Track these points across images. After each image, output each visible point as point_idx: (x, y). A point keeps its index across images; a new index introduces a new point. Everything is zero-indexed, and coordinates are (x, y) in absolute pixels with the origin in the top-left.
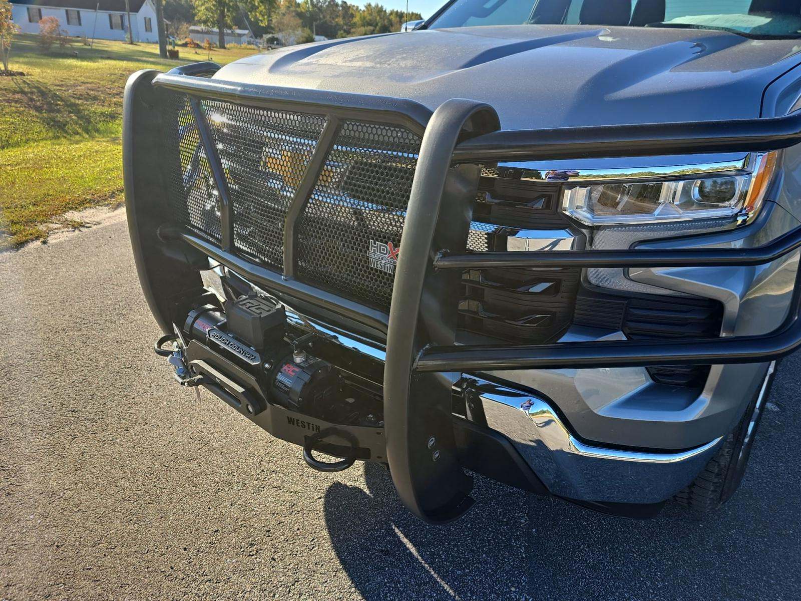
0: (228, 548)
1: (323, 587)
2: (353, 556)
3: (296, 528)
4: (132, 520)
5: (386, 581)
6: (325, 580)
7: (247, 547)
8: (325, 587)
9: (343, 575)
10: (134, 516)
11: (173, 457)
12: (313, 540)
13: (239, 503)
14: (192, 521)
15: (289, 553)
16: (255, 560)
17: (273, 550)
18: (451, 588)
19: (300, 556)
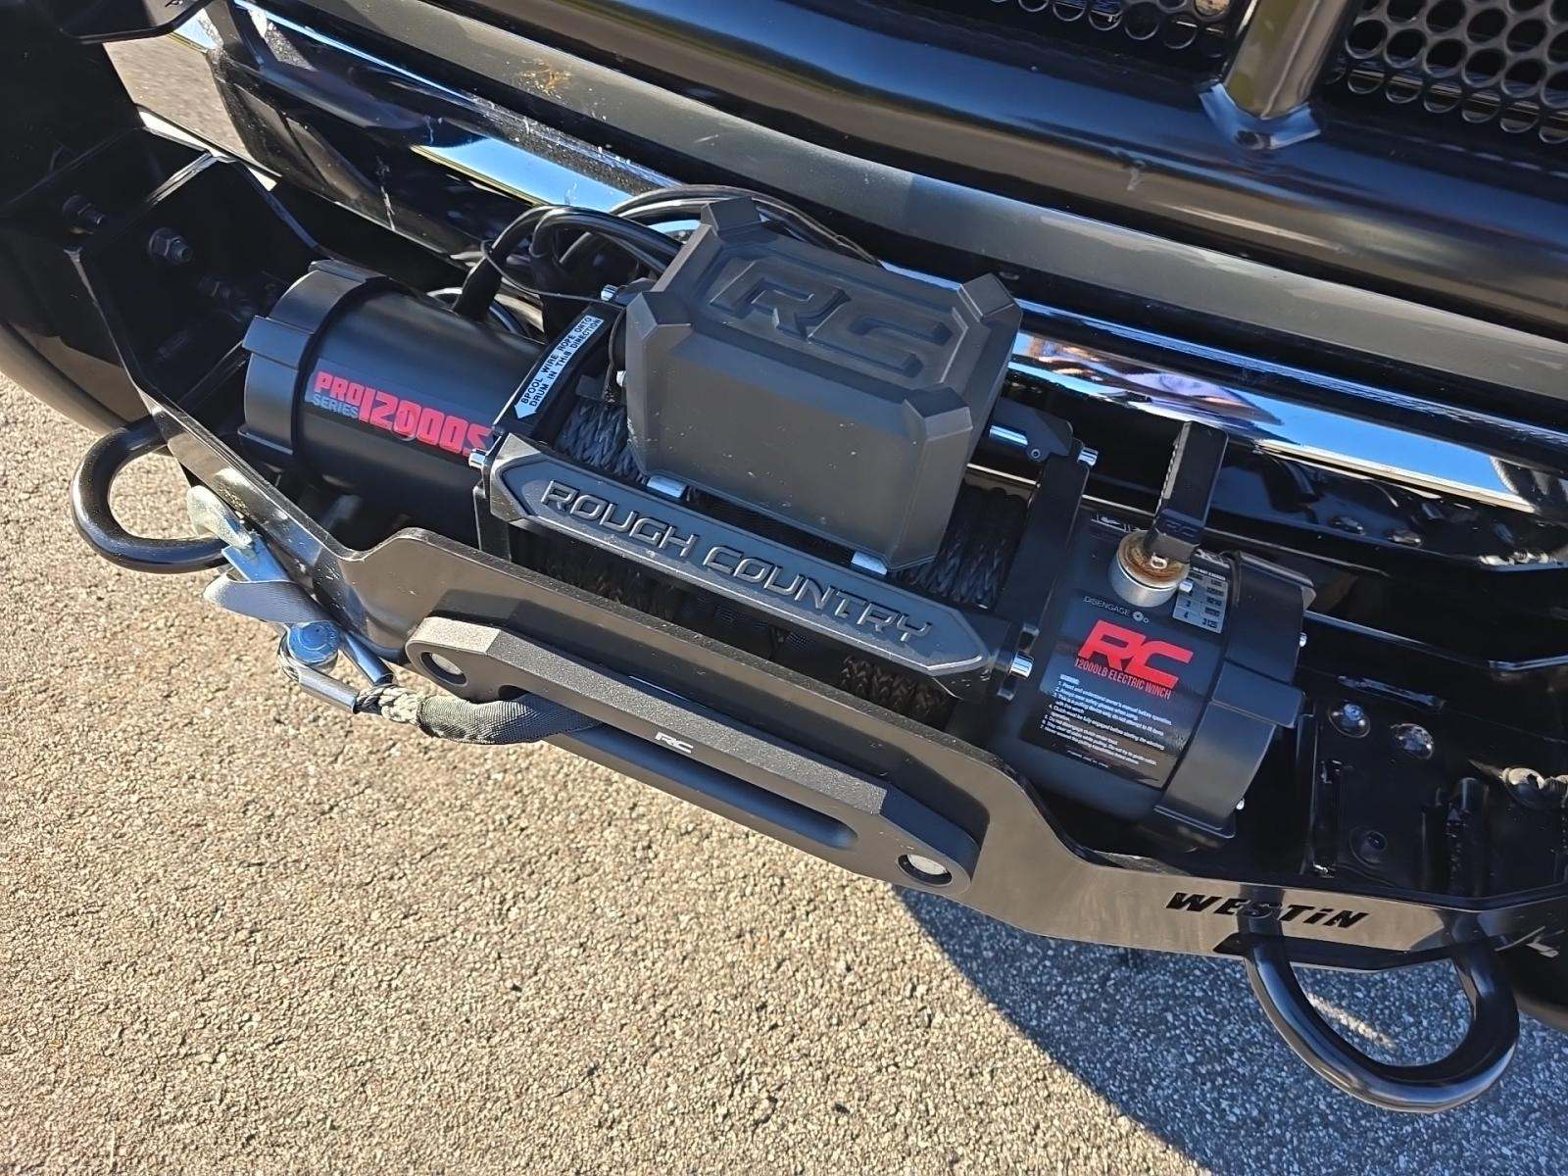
0: (672, 1122)
1: (1040, 1151)
2: (1056, 1010)
3: (841, 966)
4: (252, 1137)
5: (1191, 1059)
6: (1029, 1122)
7: (731, 1096)
8: (1045, 1147)
9: (1065, 1083)
10: (253, 1117)
11: (254, 820)
12: (914, 989)
13: (601, 934)
14: (486, 1061)
15: (870, 1067)
16: (785, 1136)
17: (818, 1074)
18: (1358, 1017)
19: (910, 1064)
